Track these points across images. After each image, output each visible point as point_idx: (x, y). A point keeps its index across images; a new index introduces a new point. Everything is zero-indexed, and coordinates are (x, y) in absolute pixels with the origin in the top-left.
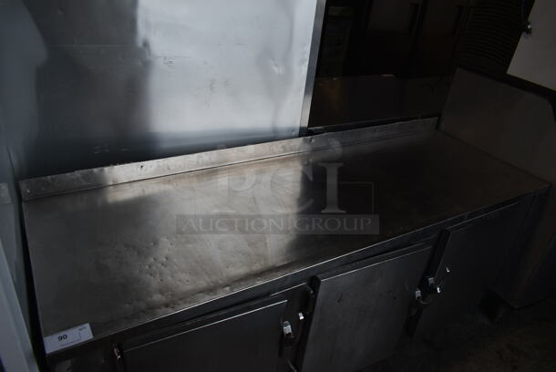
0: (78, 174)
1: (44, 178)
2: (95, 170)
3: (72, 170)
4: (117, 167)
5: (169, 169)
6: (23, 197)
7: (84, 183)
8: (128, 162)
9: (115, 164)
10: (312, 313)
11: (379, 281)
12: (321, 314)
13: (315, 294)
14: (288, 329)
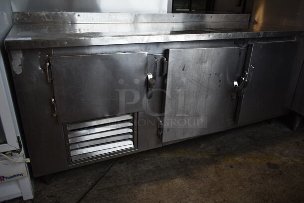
1: (26, 13)
7: (47, 20)
10: (166, 75)
11: (207, 63)
12: (172, 77)
13: (167, 60)
14: (150, 76)
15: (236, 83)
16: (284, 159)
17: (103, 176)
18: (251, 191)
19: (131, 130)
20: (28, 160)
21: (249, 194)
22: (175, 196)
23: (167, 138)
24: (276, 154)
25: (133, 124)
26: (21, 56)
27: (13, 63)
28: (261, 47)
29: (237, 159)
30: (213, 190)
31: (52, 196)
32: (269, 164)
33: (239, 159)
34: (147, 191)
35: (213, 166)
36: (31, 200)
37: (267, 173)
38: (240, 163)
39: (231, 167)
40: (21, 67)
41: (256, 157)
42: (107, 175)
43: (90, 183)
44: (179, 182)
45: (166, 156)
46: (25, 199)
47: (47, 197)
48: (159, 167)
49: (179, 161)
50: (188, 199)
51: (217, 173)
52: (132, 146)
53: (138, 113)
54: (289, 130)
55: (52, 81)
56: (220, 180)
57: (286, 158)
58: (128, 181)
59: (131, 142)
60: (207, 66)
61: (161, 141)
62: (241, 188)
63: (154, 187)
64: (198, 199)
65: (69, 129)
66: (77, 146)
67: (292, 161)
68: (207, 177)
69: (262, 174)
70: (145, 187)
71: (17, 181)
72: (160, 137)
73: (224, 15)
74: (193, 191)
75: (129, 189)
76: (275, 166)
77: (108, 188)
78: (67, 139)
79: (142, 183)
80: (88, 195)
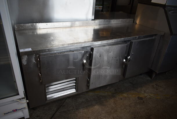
0: (30, 24)
1: (21, 25)
2: (34, 24)
3: (28, 23)
4: (40, 24)
5: (54, 26)
6: (15, 29)
7: (31, 27)
8: (43, 23)
9: (40, 23)
10: (92, 59)
11: (111, 52)
12: (95, 60)
13: (93, 53)
14: (85, 61)
15: (124, 60)
16: (146, 95)
17: (61, 106)
18: (129, 111)
19: (75, 84)
20: (28, 101)
21: (129, 113)
22: (95, 114)
23: (91, 87)
24: (142, 92)
25: (76, 81)
26: (26, 56)
27: (23, 60)
28: (137, 43)
29: (124, 95)
30: (112, 111)
31: (38, 116)
32: (138, 97)
33: (125, 95)
34: (82, 112)
35: (113, 99)
36: (28, 118)
37: (138, 102)
38: (125, 97)
39: (121, 99)
40: (26, 61)
41: (133, 94)
42: (63, 104)
43: (55, 109)
44: (97, 107)
45: (91, 94)
46: (25, 118)
47: (36, 116)
48: (87, 100)
49: (97, 97)
50: (101, 116)
51: (114, 102)
52: (75, 91)
53: (78, 78)
54: (149, 79)
55: (40, 67)
56: (116, 106)
57: (147, 94)
58: (73, 107)
59: (74, 89)
60: (111, 54)
61: (89, 88)
62: (125, 110)
63: (86, 110)
64: (106, 116)
65: (46, 86)
66: (50, 93)
67: (150, 96)
68: (110, 105)
69: (135, 103)
70: (81, 110)
71: (22, 111)
72: (88, 86)
73: (121, 20)
74: (103, 112)
75: (74, 112)
76: (141, 99)
77: (64, 111)
78: (45, 90)
79: (80, 108)
80: (55, 115)
